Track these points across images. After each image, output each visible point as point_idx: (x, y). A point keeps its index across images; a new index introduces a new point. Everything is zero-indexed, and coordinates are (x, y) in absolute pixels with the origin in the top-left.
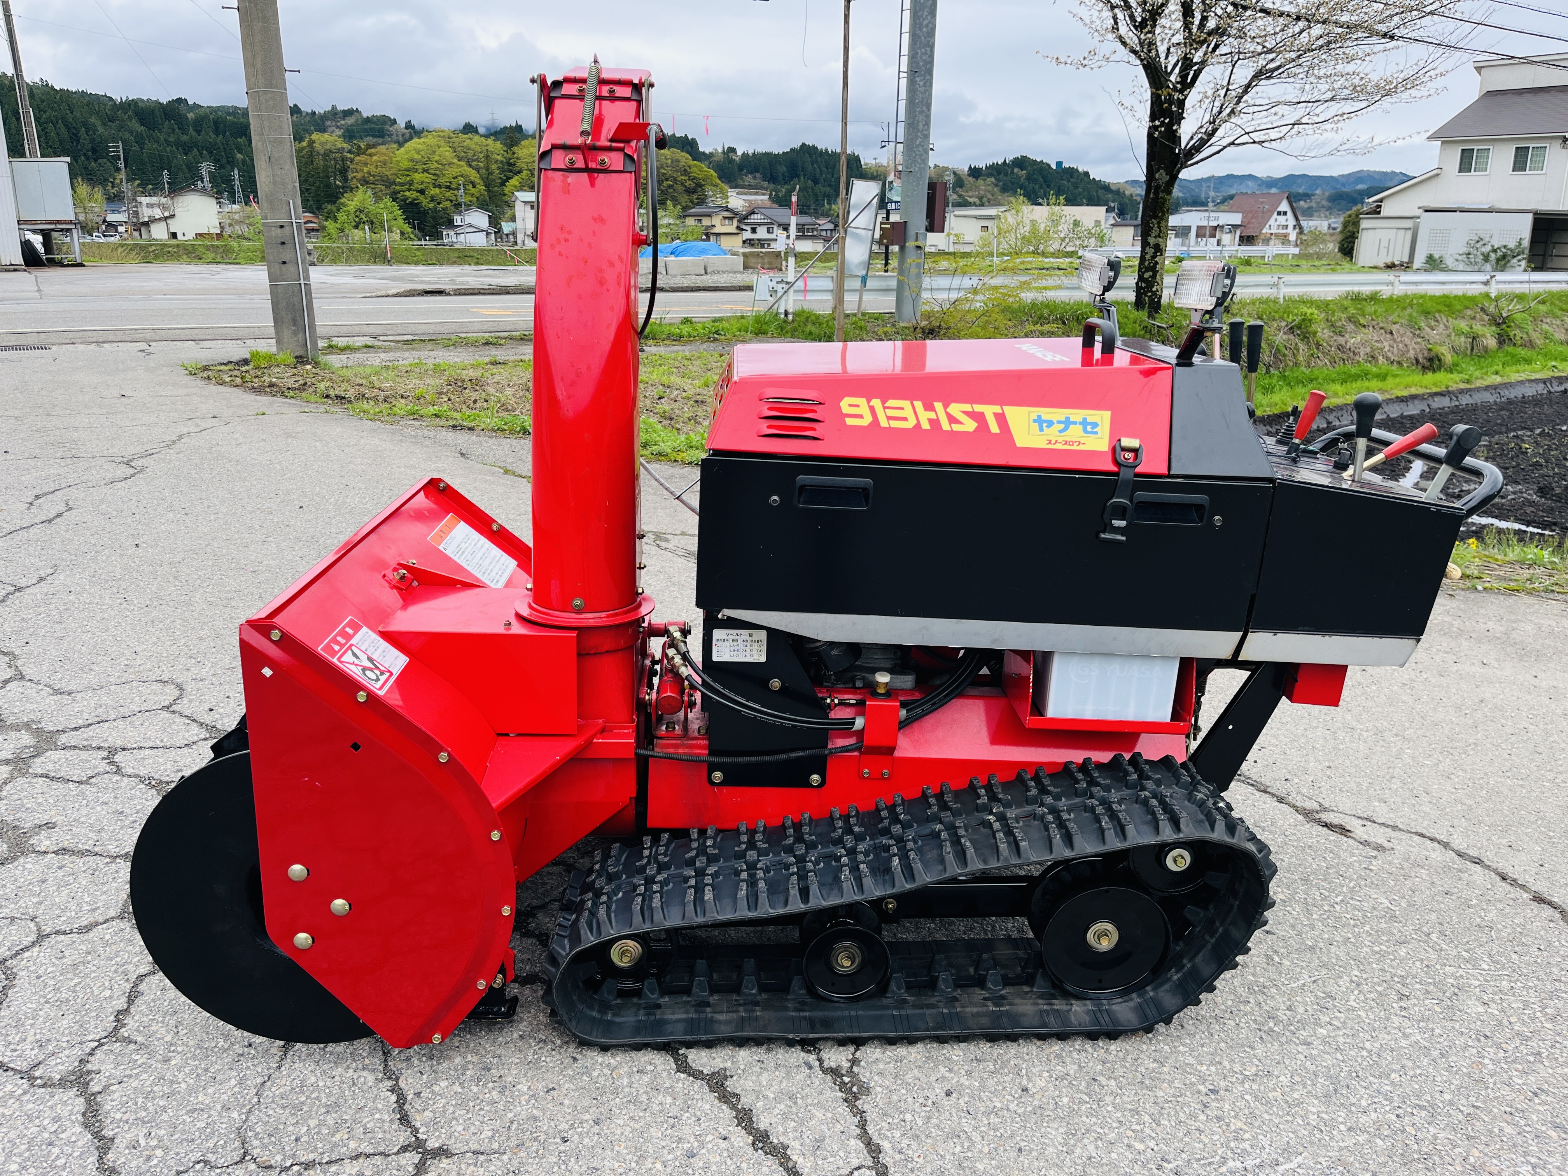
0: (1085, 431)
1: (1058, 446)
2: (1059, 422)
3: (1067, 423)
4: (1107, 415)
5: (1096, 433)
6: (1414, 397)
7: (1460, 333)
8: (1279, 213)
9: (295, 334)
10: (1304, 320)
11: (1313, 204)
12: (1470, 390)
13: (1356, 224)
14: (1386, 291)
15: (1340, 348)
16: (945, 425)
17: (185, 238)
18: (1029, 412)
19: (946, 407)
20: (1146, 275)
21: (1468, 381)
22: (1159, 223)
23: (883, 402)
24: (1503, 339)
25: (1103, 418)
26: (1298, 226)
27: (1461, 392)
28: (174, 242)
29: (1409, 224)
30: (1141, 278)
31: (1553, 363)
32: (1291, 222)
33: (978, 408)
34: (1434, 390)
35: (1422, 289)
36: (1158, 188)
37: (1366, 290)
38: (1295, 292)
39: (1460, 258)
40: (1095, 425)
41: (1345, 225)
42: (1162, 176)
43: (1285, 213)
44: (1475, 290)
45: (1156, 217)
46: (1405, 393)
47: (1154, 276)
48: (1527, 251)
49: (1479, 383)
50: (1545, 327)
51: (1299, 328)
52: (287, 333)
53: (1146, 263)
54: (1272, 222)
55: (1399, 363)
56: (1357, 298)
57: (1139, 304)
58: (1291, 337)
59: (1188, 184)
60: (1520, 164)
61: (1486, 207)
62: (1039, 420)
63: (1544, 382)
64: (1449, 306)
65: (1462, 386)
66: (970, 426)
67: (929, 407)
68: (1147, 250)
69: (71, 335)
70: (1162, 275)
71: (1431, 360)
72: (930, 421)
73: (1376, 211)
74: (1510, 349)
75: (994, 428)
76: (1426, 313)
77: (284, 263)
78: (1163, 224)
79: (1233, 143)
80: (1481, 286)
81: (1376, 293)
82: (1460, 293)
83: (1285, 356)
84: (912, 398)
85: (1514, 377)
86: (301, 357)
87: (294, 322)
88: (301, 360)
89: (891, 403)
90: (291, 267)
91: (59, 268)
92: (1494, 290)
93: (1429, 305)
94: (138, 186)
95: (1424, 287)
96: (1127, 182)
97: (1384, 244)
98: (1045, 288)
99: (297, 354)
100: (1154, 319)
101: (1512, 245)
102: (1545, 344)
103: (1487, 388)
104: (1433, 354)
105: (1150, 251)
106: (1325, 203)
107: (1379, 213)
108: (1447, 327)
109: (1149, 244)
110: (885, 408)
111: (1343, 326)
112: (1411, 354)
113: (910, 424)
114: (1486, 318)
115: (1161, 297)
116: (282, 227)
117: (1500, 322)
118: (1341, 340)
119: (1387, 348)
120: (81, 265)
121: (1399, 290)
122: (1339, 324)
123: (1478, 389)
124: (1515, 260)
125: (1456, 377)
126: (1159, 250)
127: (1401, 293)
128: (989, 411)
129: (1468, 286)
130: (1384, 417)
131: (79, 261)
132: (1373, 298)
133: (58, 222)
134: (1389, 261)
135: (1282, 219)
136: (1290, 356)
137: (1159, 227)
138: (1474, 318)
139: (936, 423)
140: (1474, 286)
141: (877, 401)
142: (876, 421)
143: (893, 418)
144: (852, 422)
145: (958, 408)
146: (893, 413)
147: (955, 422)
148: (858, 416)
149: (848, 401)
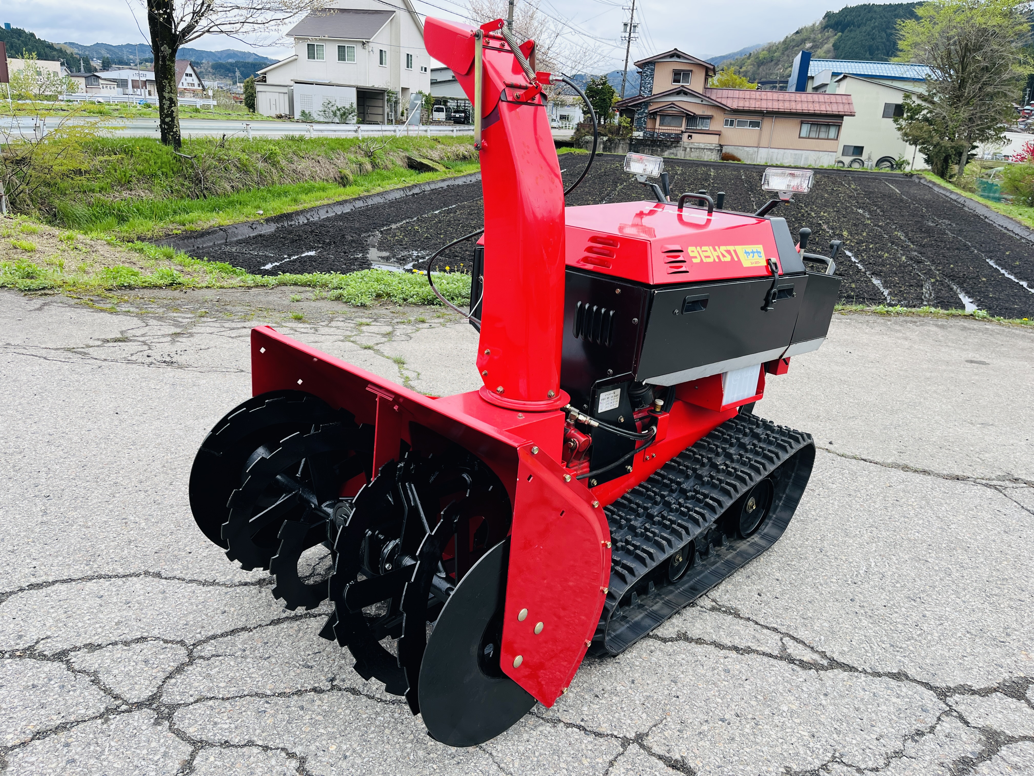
2: (751, 252)
6: (346, 201)
7: (352, 162)
8: (187, 75)
10: (271, 153)
11: (203, 70)
12: (370, 196)
13: (253, 88)
14: (307, 136)
15: (294, 171)
18: (742, 248)
20: (167, 120)
21: (368, 191)
22: (169, 83)
24: (374, 165)
25: (761, 249)
26: (200, 84)
27: (367, 197)
29: (285, 90)
30: (163, 122)
31: (403, 179)
32: (196, 82)
34: (354, 197)
35: (325, 134)
36: (164, 58)
37: (297, 134)
38: (258, 134)
39: (320, 113)
40: (760, 253)
41: (246, 88)
42: (165, 49)
43: (191, 75)
44: (351, 135)
45: (167, 79)
46: (340, 199)
47: (173, 121)
48: (356, 111)
49: (373, 192)
50: (391, 158)
51: (270, 158)
53: (166, 111)
54: (183, 80)
55: (327, 181)
56: (293, 139)
57: (164, 140)
58: (266, 164)
59: (113, 48)
60: (342, 57)
61: (327, 82)
62: (746, 252)
63: (403, 189)
64: (342, 145)
65: (366, 194)
68: (164, 101)
70: (178, 120)
71: (342, 178)
73: (264, 80)
74: (379, 171)
76: (332, 149)
78: (172, 83)
79: (208, 31)
80: (354, 133)
81: (302, 136)
82: (344, 137)
83: (266, 177)
85: (388, 188)
92: (360, 135)
93: (333, 145)
95: (326, 133)
96: (65, 43)
97: (273, 102)
98: (115, 128)
100: (179, 151)
101: (348, 106)
102: (394, 168)
103: (378, 194)
104: (342, 175)
105: (167, 103)
106: (211, 70)
107: (265, 81)
108: (345, 159)
109: (165, 97)
111: (292, 158)
112: (332, 175)
114: (363, 153)
115: (180, 136)
117: (370, 155)
118: (294, 167)
119: (318, 172)
121: (314, 135)
122: (289, 156)
123: (374, 195)
124: (350, 116)
125: (362, 188)
126: (172, 102)
127: (316, 136)
129: (347, 133)
130: (334, 214)
132: (301, 139)
134: (278, 113)
135: (189, 79)
136: (269, 178)
137: (170, 86)
138: (356, 152)
140: (350, 133)
141: (698, 248)
142: (702, 260)
143: (706, 257)
144: (695, 261)
145: (723, 248)
146: (706, 254)
147: (724, 256)
148: (696, 257)
149: (690, 249)
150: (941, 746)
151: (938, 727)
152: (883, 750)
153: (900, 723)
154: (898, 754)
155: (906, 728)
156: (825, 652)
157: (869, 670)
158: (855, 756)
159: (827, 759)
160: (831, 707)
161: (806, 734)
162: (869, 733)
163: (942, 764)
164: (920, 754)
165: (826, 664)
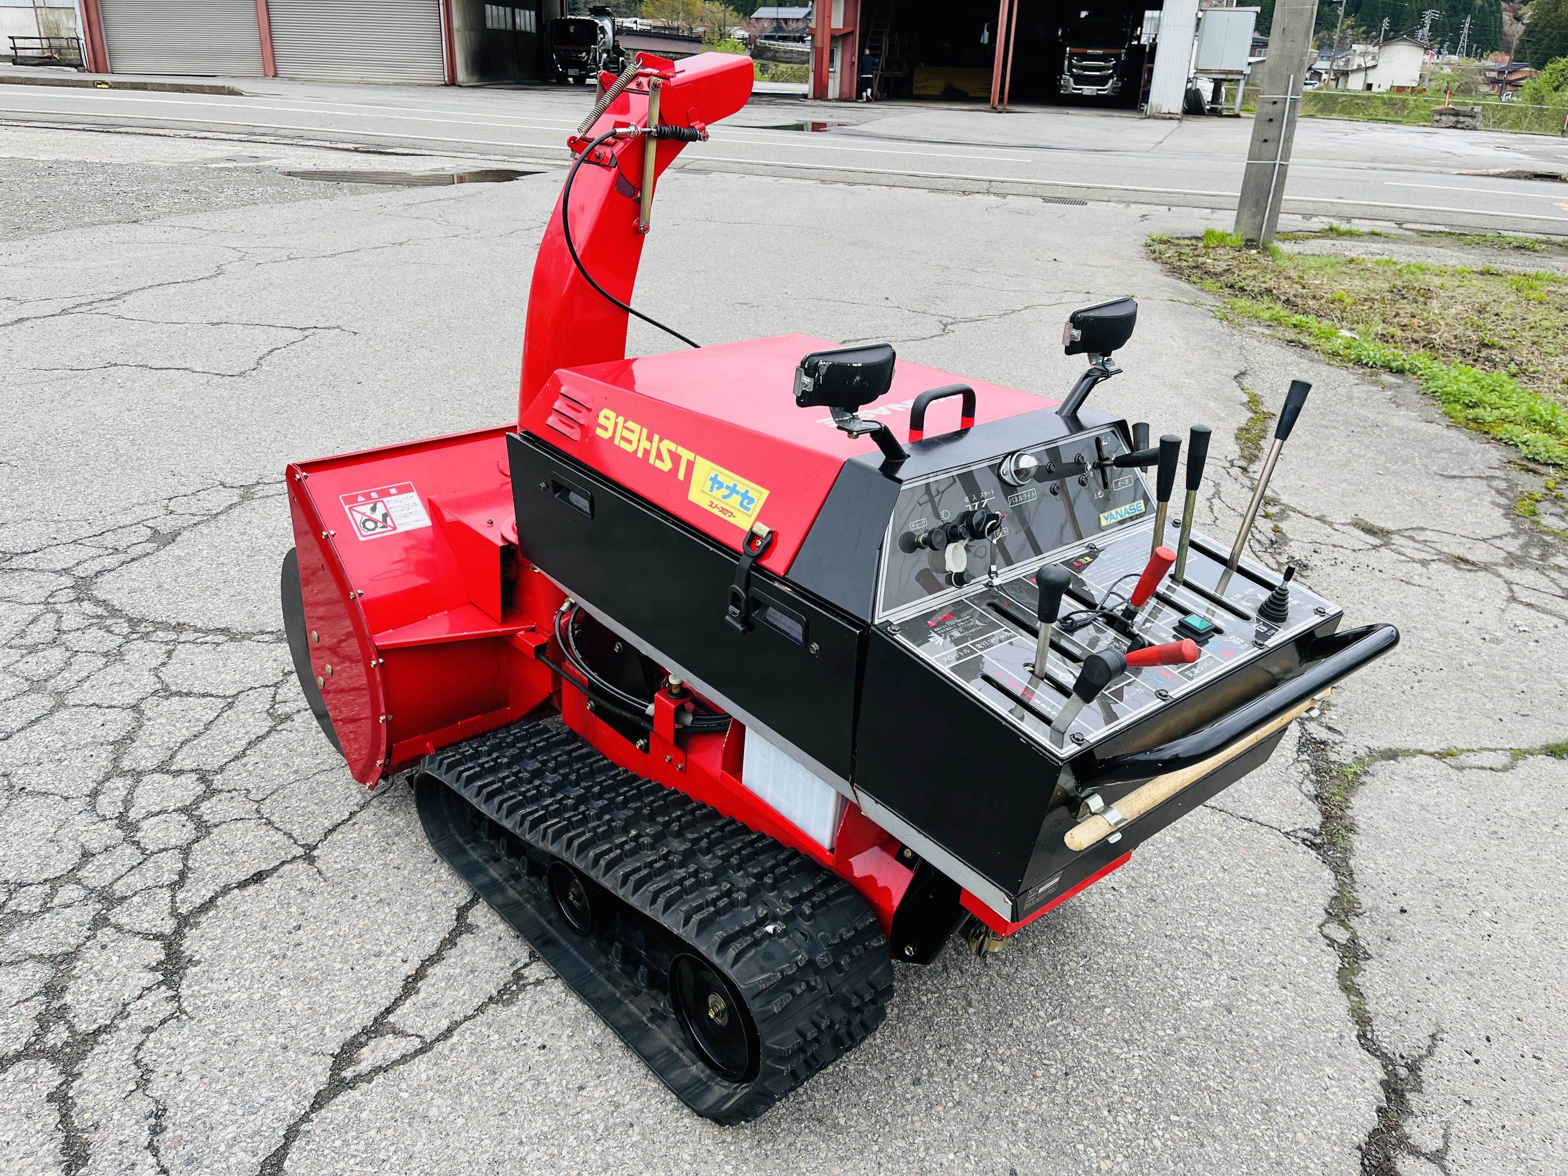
0: (741, 505)
1: (715, 511)
2: (728, 487)
3: (733, 490)
4: (766, 493)
5: (748, 509)
9: (1254, 216)
16: (652, 460)
17: (1380, 90)
18: (712, 469)
19: (660, 441)
23: (625, 422)
25: (760, 495)
28: (1367, 93)
33: (681, 451)
40: (751, 501)
52: (1246, 214)
62: (714, 480)
66: (666, 465)
67: (650, 439)
69: (1112, 193)
72: (645, 450)
75: (681, 476)
77: (1266, 141)
84: (642, 424)
86: (1252, 240)
87: (1257, 203)
88: (1250, 243)
89: (630, 424)
90: (1270, 146)
91: (1216, 118)
94: (1363, 32)
99: (1249, 237)
110: (624, 427)
113: (630, 449)
116: (1275, 103)
120: (1237, 116)
128: (686, 455)
131: (1237, 111)
133: (1231, 72)
139: (647, 452)
141: (621, 420)
142: (613, 438)
143: (623, 438)
144: (599, 432)
145: (667, 445)
146: (627, 434)
147: (659, 456)
148: (605, 429)
149: (605, 412)
150: (121, 1143)
151: (152, 1160)
152: (161, 1070)
153: (188, 1113)
154: (143, 1083)
155: (175, 1116)
156: (369, 1082)
157: (305, 1127)
158: (171, 1034)
159: (185, 1004)
160: (259, 1043)
161: (233, 998)
162: (194, 1068)
163: (96, 1126)
164: (127, 1110)
165: (343, 1074)
